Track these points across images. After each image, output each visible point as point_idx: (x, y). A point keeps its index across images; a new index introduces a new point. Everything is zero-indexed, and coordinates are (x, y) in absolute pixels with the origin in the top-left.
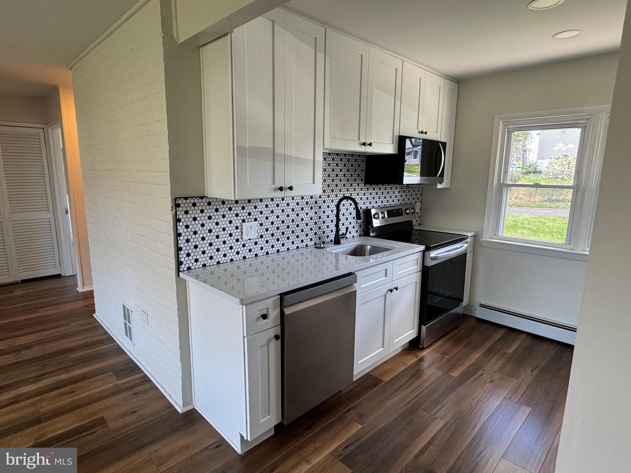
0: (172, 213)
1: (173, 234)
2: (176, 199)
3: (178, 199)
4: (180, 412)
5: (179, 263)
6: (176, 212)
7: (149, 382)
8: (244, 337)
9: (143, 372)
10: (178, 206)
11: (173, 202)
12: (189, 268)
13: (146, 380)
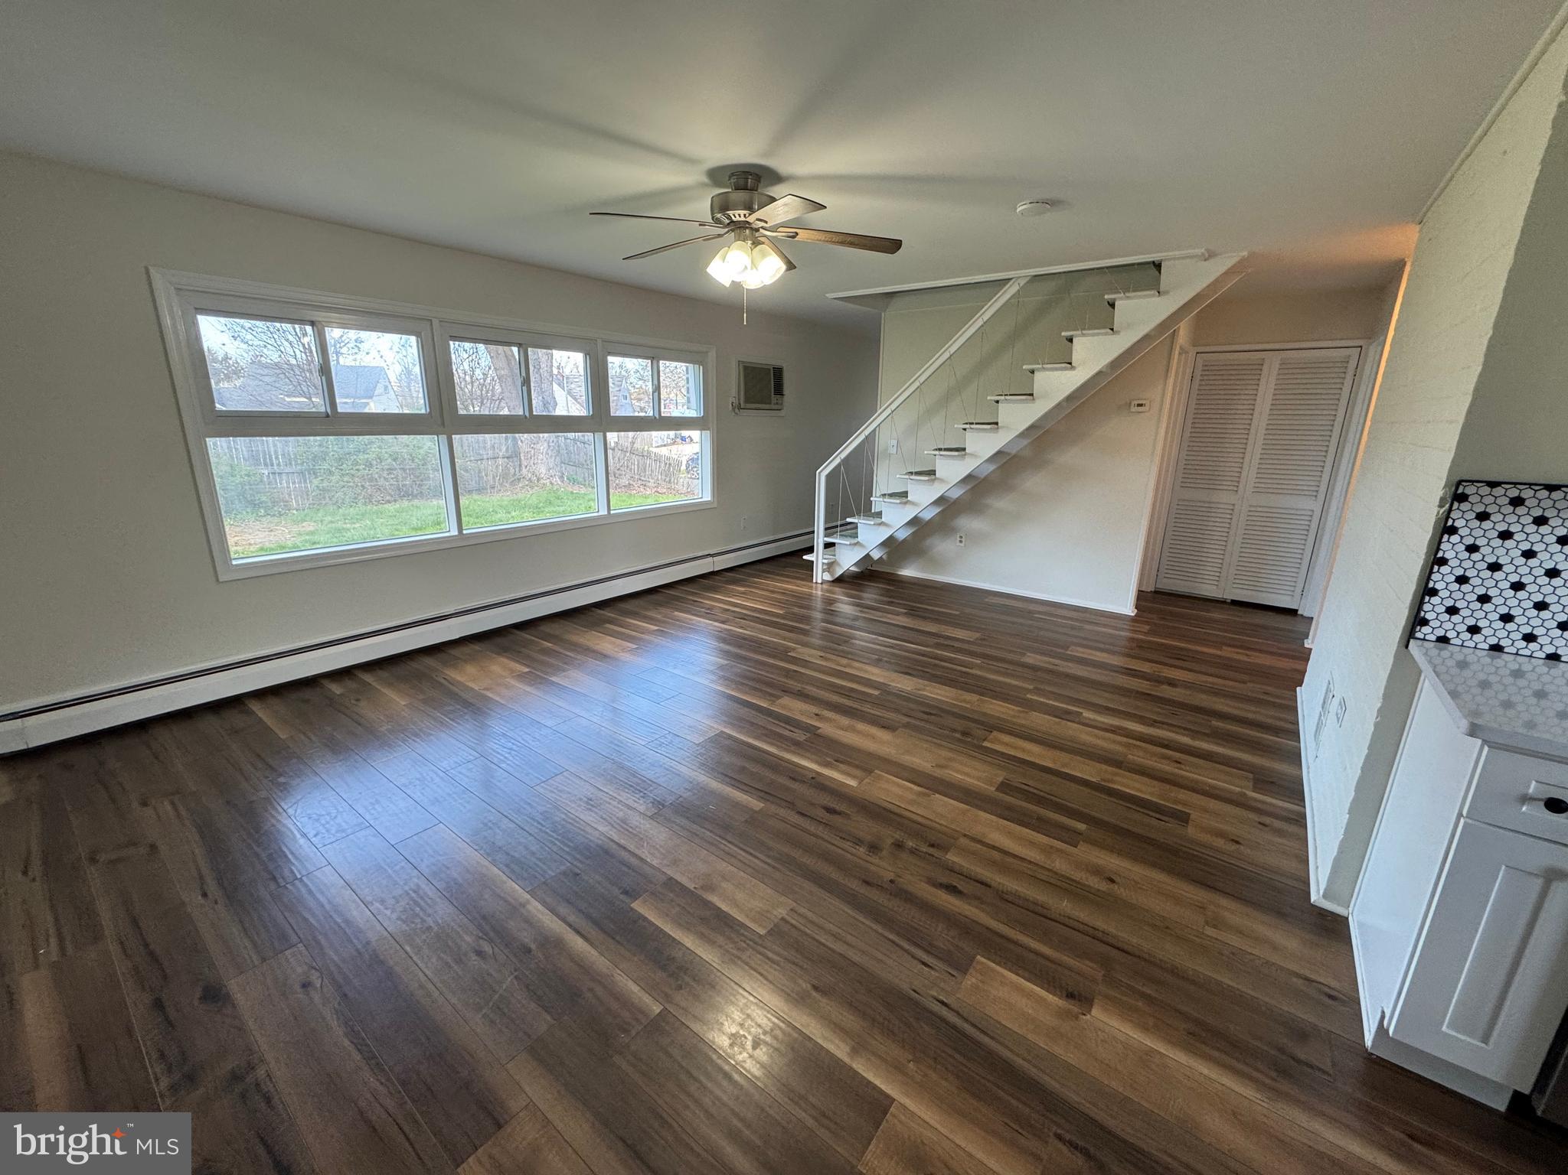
0: (1438, 513)
1: (1424, 557)
2: (1459, 483)
3: (1464, 484)
4: (1312, 901)
5: (1418, 621)
6: (1450, 510)
7: (1301, 826)
8: (1460, 815)
9: (1305, 807)
10: (1462, 498)
11: (1450, 489)
12: (1443, 640)
13: (1300, 820)
